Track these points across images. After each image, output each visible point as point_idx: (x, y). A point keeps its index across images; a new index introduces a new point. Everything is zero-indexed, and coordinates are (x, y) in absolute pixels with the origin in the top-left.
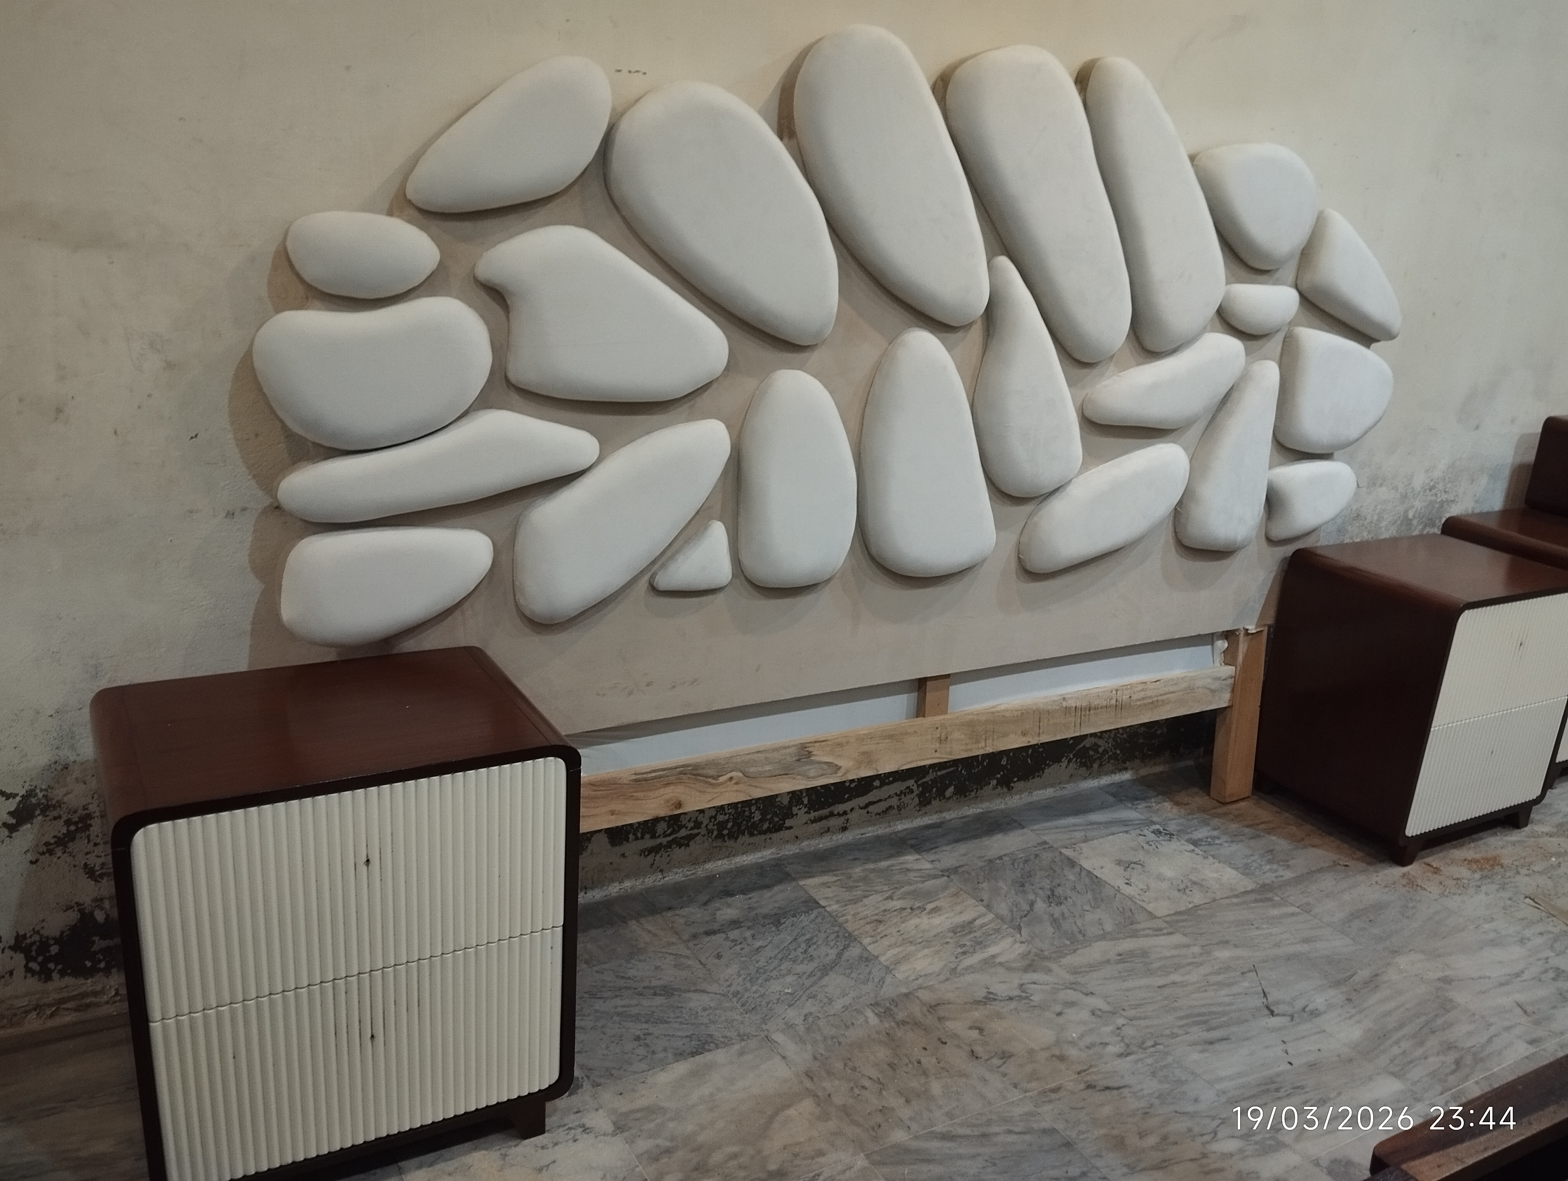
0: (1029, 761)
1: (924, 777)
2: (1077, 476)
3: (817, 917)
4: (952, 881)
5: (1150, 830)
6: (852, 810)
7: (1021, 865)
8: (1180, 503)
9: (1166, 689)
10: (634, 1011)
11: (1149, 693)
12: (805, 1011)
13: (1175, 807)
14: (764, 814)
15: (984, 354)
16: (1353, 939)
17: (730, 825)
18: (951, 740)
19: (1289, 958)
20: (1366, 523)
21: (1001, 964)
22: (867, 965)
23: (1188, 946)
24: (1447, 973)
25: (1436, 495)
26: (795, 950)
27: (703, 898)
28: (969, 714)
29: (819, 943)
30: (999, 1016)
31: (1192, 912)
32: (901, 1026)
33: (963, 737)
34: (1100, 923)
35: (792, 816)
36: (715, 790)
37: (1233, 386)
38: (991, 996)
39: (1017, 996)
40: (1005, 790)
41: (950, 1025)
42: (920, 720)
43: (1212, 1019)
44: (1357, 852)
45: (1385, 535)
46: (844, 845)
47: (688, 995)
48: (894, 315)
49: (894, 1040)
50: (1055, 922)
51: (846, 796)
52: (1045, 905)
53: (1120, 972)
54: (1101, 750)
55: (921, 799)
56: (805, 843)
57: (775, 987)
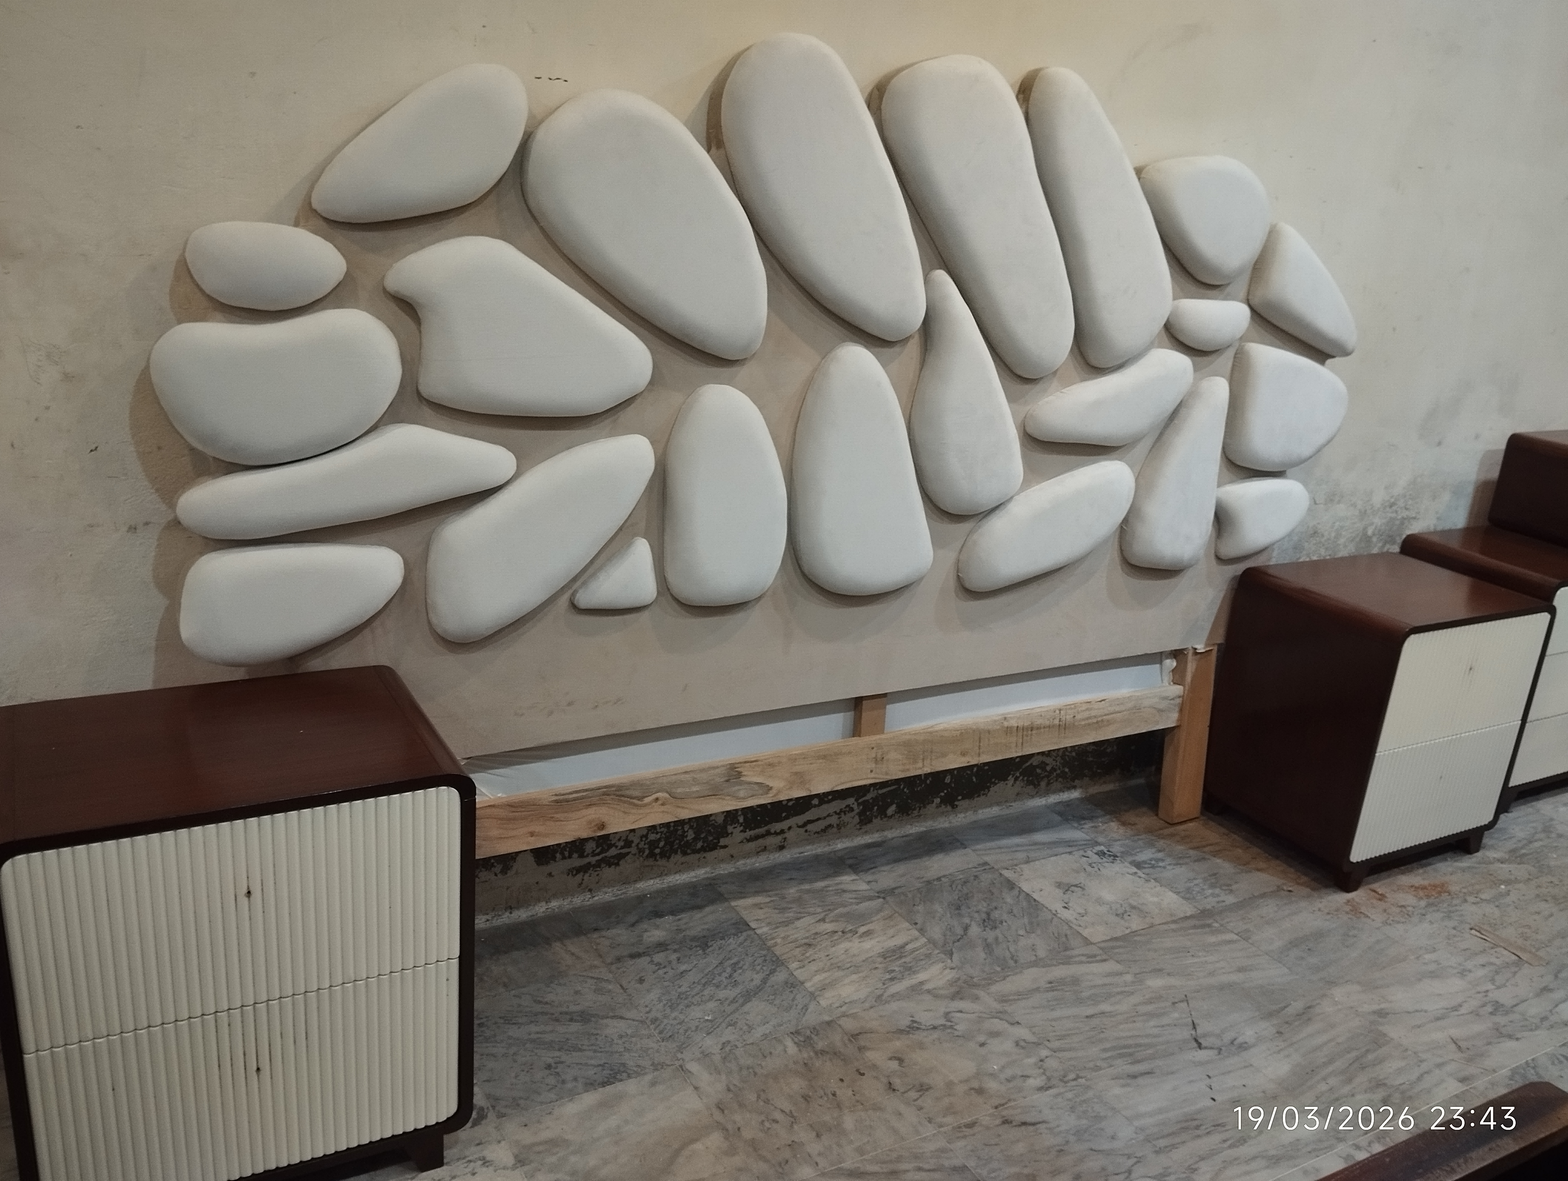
0: (974, 780)
1: (864, 795)
2: (1018, 493)
3: (746, 940)
4: (887, 902)
5: (1094, 851)
6: (790, 828)
7: (959, 887)
8: (1126, 521)
9: (1111, 709)
10: (548, 1038)
11: (1093, 713)
12: (724, 1040)
13: (1121, 827)
14: (697, 833)
15: (921, 370)
16: (1289, 968)
17: (662, 844)
18: (888, 760)
19: (1222, 988)
20: (1323, 540)
21: (929, 991)
22: (792, 992)
23: (1120, 974)
24: (1383, 1006)
25: (1396, 512)
26: (720, 975)
27: (632, 919)
28: (906, 734)
29: (745, 967)
30: (921, 1046)
31: (1127, 939)
32: (820, 1055)
33: (900, 757)
34: (1033, 948)
35: (726, 834)
36: (641, 811)
37: (1181, 402)
38: (915, 1025)
39: (942, 1025)
40: (949, 808)
41: (871, 1055)
42: (856, 740)
43: (1138, 1051)
44: (1303, 877)
45: (1343, 553)
46: (781, 864)
47: (605, 1021)
48: (827, 329)
49: (811, 1071)
50: (988, 947)
51: (784, 815)
52: (980, 930)
53: (1049, 1001)
54: (1048, 768)
55: (862, 818)
56: (741, 862)
57: (696, 1013)
